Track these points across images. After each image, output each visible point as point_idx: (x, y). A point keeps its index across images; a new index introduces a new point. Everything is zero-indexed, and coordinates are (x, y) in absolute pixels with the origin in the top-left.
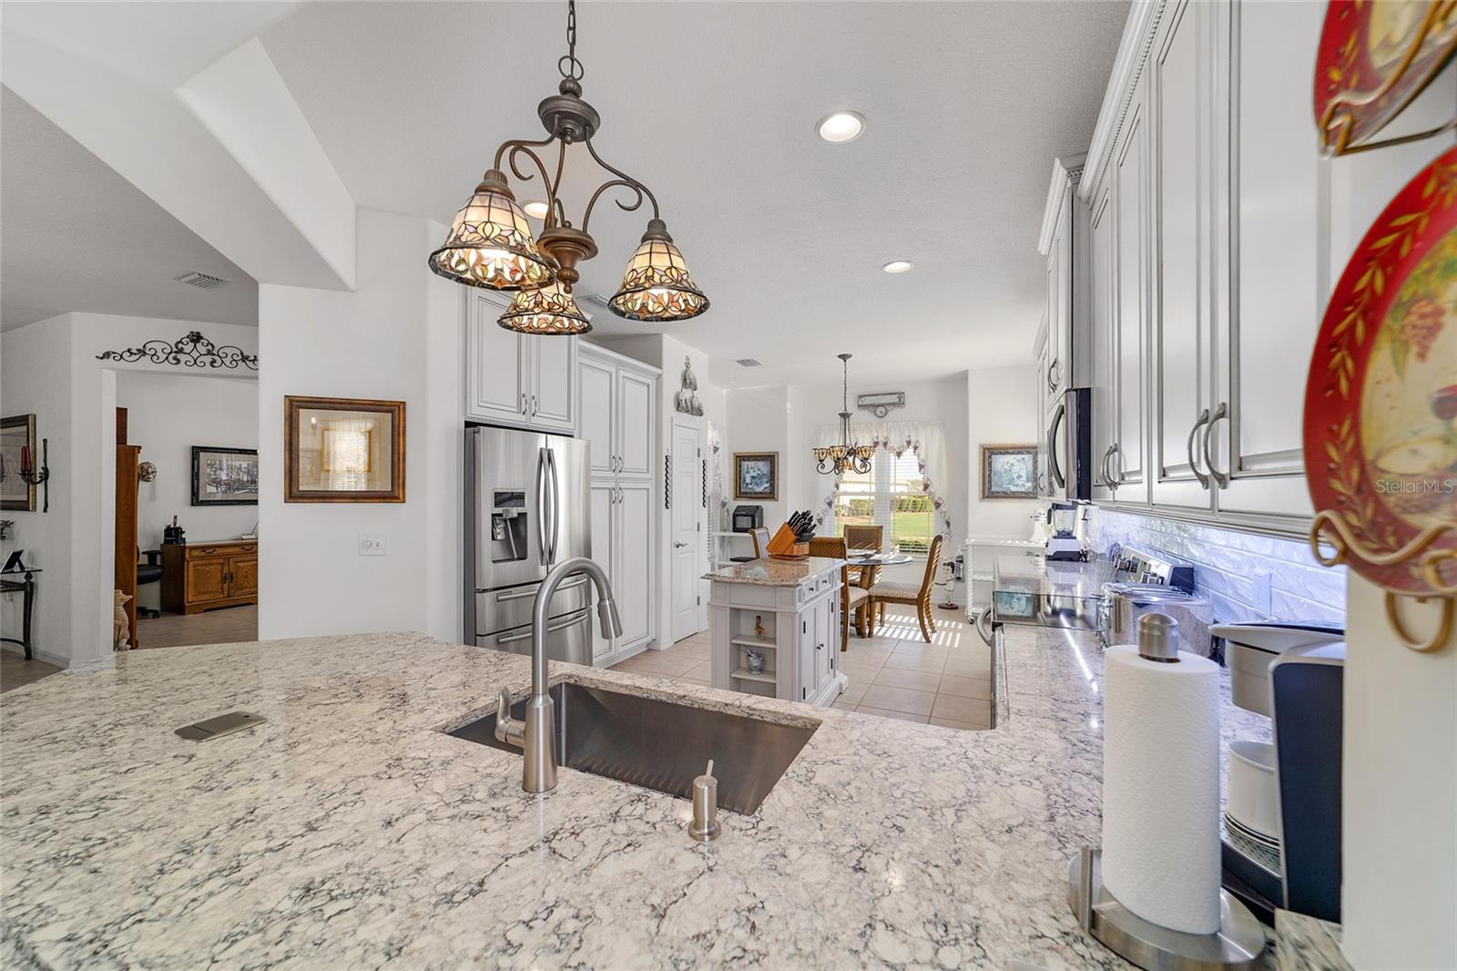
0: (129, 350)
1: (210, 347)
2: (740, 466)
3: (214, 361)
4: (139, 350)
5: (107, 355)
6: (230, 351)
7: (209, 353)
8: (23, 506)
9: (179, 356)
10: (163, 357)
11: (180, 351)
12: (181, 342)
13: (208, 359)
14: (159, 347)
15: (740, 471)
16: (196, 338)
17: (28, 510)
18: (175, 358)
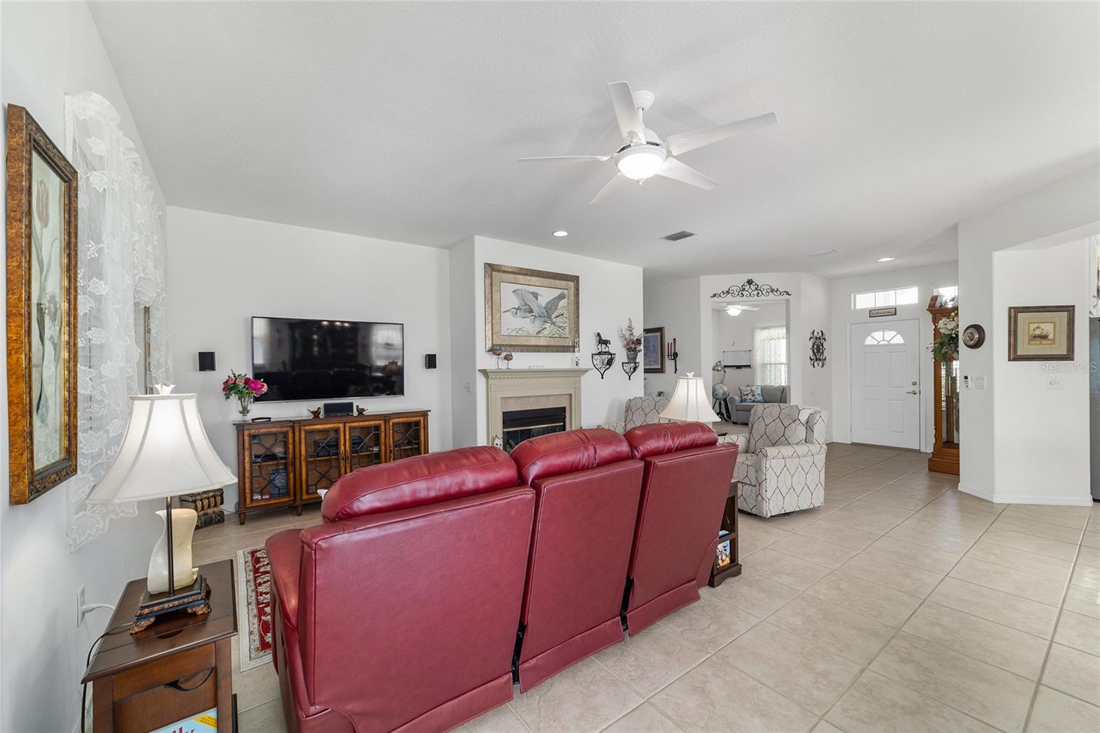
0: (723, 292)
1: (756, 286)
3: (758, 293)
4: (727, 292)
5: (714, 295)
6: (766, 287)
7: (756, 289)
8: (661, 370)
9: (744, 292)
10: (737, 293)
11: (744, 290)
12: (744, 285)
13: (756, 292)
14: (734, 288)
16: (750, 282)
17: (662, 372)
18: (742, 294)
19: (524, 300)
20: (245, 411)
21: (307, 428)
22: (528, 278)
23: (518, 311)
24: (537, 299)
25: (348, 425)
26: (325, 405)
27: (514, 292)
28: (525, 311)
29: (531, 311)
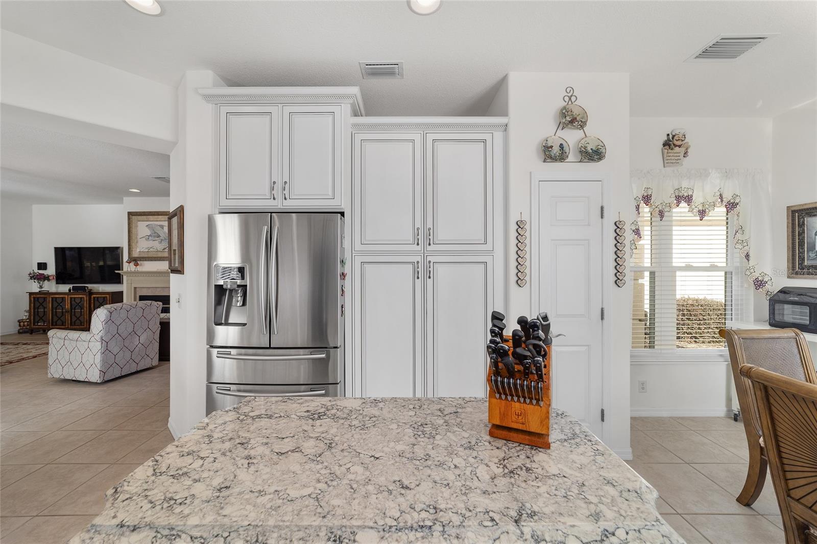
2: (801, 225)
15: (801, 234)
19: (154, 230)
20: (41, 287)
21: (52, 296)
22: (156, 217)
23: (150, 237)
24: (163, 228)
25: (69, 296)
26: (73, 287)
27: (147, 226)
28: (154, 237)
29: (159, 236)
